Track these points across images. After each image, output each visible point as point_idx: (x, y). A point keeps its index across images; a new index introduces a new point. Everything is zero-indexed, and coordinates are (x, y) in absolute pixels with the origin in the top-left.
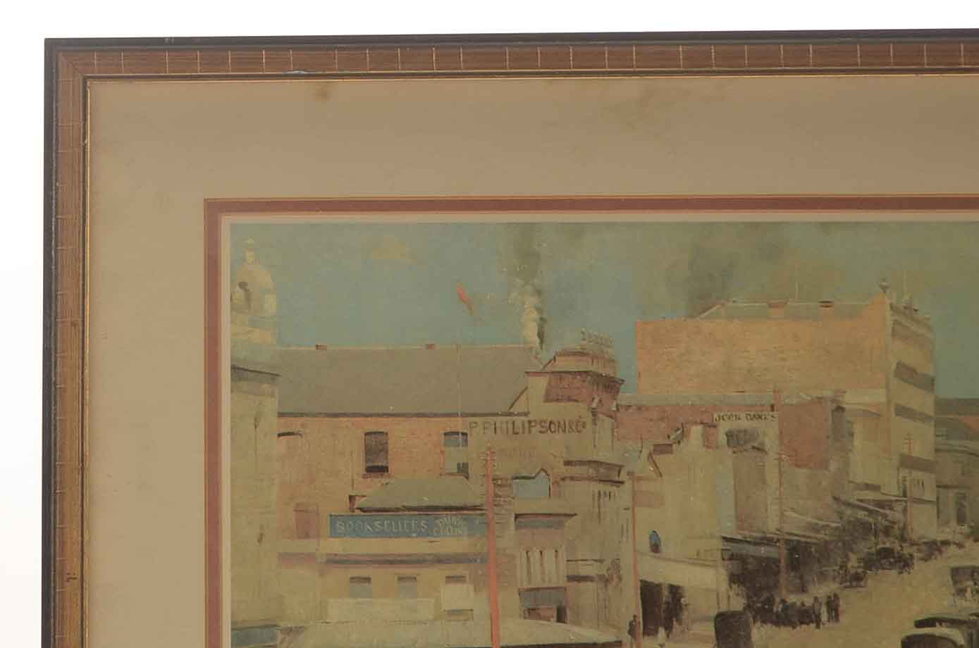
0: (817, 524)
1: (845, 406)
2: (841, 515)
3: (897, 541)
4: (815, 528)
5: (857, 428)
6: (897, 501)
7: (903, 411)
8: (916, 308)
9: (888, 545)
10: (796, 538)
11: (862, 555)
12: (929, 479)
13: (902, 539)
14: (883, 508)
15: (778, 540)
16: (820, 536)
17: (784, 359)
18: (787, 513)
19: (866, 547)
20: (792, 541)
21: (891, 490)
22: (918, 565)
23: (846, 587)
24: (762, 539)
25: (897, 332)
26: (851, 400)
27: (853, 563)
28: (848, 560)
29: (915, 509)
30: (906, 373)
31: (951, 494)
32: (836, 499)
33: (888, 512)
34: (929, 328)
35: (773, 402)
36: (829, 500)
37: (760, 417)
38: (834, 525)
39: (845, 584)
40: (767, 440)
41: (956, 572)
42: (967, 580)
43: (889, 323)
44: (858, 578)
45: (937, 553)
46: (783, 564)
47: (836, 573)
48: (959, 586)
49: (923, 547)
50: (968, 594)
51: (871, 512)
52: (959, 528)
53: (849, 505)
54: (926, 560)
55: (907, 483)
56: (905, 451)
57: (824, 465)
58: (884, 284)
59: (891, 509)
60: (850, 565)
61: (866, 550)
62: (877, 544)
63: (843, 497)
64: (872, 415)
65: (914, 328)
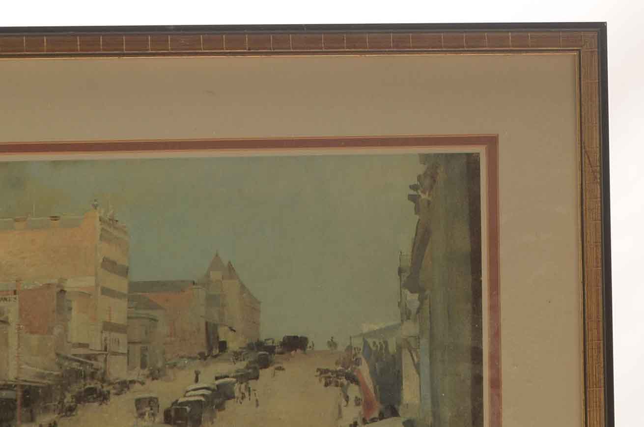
0: (43, 373)
1: (65, 289)
2: (60, 366)
3: (99, 382)
4: (42, 376)
5: (74, 305)
6: (99, 354)
7: (106, 291)
8: (117, 219)
9: (92, 386)
10: (28, 384)
11: (74, 394)
12: (122, 338)
13: (103, 380)
14: (91, 360)
15: (16, 386)
16: (45, 381)
17: (24, 258)
18: (23, 367)
19: (77, 387)
20: (26, 386)
21: (96, 346)
22: (113, 399)
23: (62, 417)
24: (4, 385)
25: (105, 237)
26: (71, 285)
27: (68, 399)
28: (65, 397)
29: (112, 359)
30: (109, 265)
31: (138, 347)
32: (58, 355)
33: (93, 362)
34: (125, 233)
35: (15, 288)
36: (52, 355)
37: (6, 299)
38: (55, 373)
39: (61, 415)
40: (10, 315)
41: (139, 402)
42: (146, 407)
43: (99, 232)
44: (71, 410)
45: (126, 389)
46: (18, 402)
47: (56, 407)
48: (140, 411)
49: (117, 386)
50: (146, 417)
51: (82, 362)
52: (142, 372)
53: (67, 358)
54: (118, 395)
55: (108, 342)
56: (107, 319)
57: (50, 331)
58: (96, 203)
59: (96, 360)
60: (65, 401)
61: (77, 390)
62: (85, 385)
63: (63, 353)
64: (84, 295)
65: (116, 233)
